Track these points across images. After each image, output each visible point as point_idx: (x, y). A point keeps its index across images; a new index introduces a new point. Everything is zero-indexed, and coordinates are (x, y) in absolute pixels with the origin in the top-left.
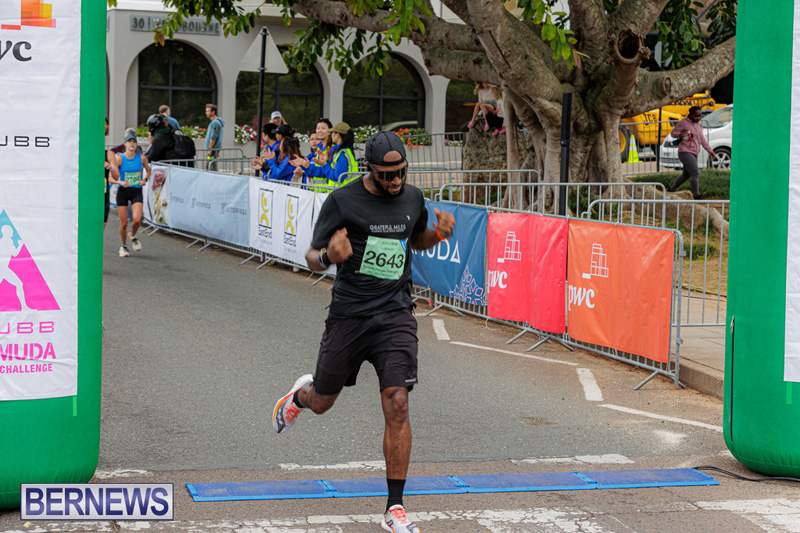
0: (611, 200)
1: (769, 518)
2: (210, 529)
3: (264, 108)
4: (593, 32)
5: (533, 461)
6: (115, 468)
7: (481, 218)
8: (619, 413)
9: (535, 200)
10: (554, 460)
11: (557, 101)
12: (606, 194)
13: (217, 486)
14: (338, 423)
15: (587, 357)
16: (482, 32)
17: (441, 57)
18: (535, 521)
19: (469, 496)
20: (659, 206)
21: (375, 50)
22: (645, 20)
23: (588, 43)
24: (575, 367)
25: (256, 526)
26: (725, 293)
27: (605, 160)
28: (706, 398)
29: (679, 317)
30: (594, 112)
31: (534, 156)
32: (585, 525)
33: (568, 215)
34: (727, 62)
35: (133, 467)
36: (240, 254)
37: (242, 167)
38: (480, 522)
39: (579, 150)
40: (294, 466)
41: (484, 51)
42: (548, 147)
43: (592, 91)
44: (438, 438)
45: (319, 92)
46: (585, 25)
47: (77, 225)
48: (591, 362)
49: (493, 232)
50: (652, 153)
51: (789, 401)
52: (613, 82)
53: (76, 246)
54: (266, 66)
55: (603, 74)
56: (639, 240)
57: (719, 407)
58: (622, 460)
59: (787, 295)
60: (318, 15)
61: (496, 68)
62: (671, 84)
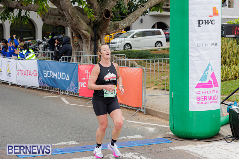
1: (192, 151)
4: (95, 10)
7: (76, 66)
8: (132, 123)
11: (87, 31)
14: (50, 131)
16: (65, 10)
17: (47, 18)
18: (126, 157)
22: (111, 6)
28: (154, 117)
29: (145, 93)
30: (97, 34)
34: (134, 18)
41: (64, 16)
42: (84, 44)
43: (96, 28)
44: (83, 134)
45: (2, 29)
46: (93, 8)
49: (80, 70)
51: (191, 116)
52: (103, 25)
55: (99, 22)
56: (130, 71)
58: (141, 137)
59: (189, 85)
60: (9, 5)
61: (69, 21)
62: (119, 25)
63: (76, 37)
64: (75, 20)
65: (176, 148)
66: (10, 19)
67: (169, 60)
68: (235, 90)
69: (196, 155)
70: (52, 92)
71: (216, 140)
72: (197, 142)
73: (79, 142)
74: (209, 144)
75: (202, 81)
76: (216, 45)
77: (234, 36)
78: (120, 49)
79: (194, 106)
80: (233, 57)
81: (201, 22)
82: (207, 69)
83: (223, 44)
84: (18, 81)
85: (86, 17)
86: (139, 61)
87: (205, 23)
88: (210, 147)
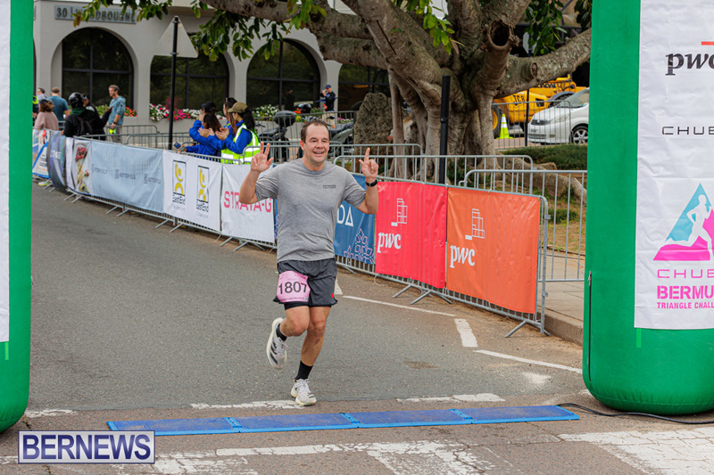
0: (485, 170)
1: (623, 448)
3: (176, 90)
4: (469, 22)
5: (417, 400)
6: (44, 408)
8: (492, 358)
9: (418, 171)
10: (435, 399)
11: (437, 83)
12: (480, 166)
13: (135, 423)
14: (243, 368)
15: (463, 309)
17: (334, 43)
18: (418, 452)
19: (360, 431)
20: (527, 175)
22: (515, 12)
23: (464, 32)
24: (454, 318)
25: (171, 458)
26: (584, 253)
27: (480, 135)
28: (568, 344)
29: (544, 273)
30: (470, 92)
31: (417, 132)
32: (462, 455)
33: (447, 184)
34: (586, 49)
35: (60, 408)
36: (155, 219)
37: (156, 142)
38: (370, 453)
39: (456, 126)
40: (205, 406)
41: (372, 39)
42: (429, 124)
43: (468, 75)
44: (332, 380)
45: (225, 75)
46: (462, 16)
47: (8, 190)
48: (467, 314)
49: (383, 199)
50: (521, 130)
51: (639, 345)
52: (486, 67)
53: (7, 208)
54: (178, 51)
55: (478, 60)
56: (510, 205)
57: (579, 352)
58: (495, 399)
59: (636, 252)
60: (224, 6)
61: (382, 53)
62: (538, 69)
63: (409, 101)
64: (401, 51)
65: (580, 436)
69: (629, 461)
72: (656, 424)
74: (689, 430)
75: (674, 240)
79: (649, 313)
81: (676, 61)
84: (225, 224)
88: (685, 441)
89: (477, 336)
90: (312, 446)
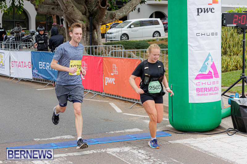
1: (192, 144)
2: (23, 162)
5: (113, 132)
8: (130, 116)
11: (82, 20)
14: (45, 124)
15: (110, 99)
17: (41, 7)
18: (124, 151)
19: (99, 145)
21: (18, 5)
23: (90, 2)
24: (108, 102)
32: (140, 151)
38: (108, 152)
40: (39, 139)
43: (92, 17)
48: (112, 101)
51: (191, 109)
52: (98, 14)
55: (95, 12)
58: (139, 130)
59: (189, 77)
61: (63, 10)
62: (115, 15)
64: (70, 9)
65: (175, 141)
66: (2, 8)
67: (167, 50)
68: (236, 81)
69: (196, 149)
70: (47, 84)
71: (217, 133)
72: (197, 136)
73: (75, 136)
74: (210, 137)
76: (216, 34)
77: (235, 25)
78: (116, 40)
79: (194, 97)
80: (234, 47)
81: (200, 11)
82: (207, 60)
83: (223, 34)
84: (12, 73)
85: (81, 6)
86: (137, 52)
87: (205, 12)
88: (211, 141)
89: (120, 109)
90: (86, 152)
